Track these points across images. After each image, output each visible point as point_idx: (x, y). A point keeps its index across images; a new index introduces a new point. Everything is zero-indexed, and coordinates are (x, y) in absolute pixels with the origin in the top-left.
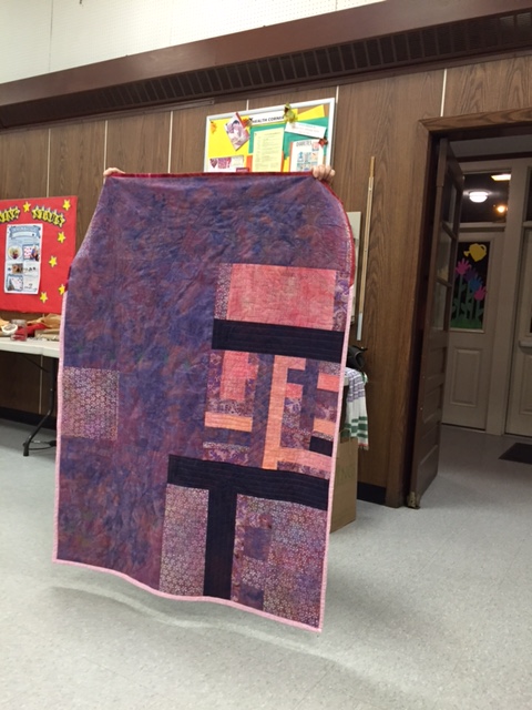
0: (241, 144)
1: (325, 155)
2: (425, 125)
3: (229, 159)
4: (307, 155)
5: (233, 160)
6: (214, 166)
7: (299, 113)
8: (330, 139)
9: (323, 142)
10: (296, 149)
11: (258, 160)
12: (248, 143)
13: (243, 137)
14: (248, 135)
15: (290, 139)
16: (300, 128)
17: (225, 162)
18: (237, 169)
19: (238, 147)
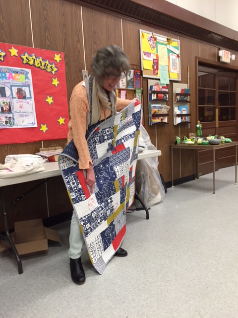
0: (154, 48)
1: (179, 62)
3: (150, 53)
4: (174, 60)
5: (151, 55)
6: (145, 55)
8: (180, 55)
9: (178, 56)
10: (171, 56)
13: (154, 45)
14: (156, 45)
16: (171, 48)
17: (148, 54)
18: (154, 59)
19: (152, 49)
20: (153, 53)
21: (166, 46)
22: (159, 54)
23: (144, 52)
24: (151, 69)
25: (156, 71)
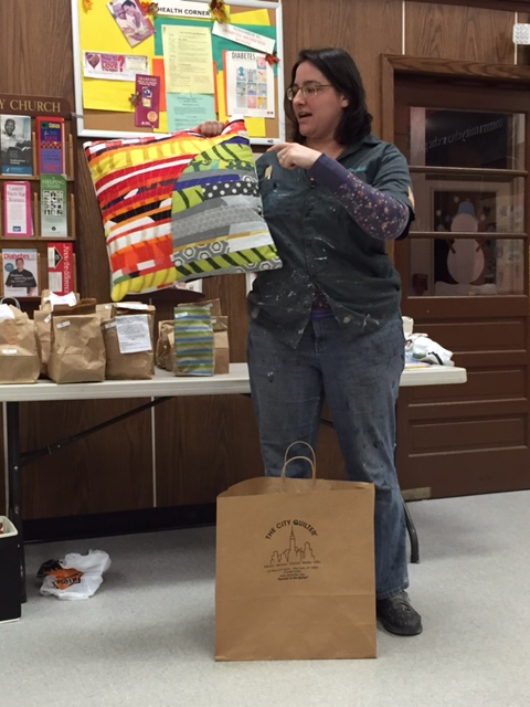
0: (139, 38)
1: (276, 77)
2: (390, 61)
3: (122, 58)
4: (251, 73)
5: (128, 63)
6: (94, 64)
7: (232, 12)
8: (280, 55)
9: (271, 59)
10: (233, 62)
11: (173, 68)
12: (152, 38)
13: (142, 29)
14: (150, 27)
15: (222, 46)
16: (234, 34)
17: (113, 62)
18: (138, 76)
19: (134, 42)
20: (135, 57)
21: (206, 30)
22: (166, 57)
23: (88, 55)
24: (126, 107)
25: (152, 117)
